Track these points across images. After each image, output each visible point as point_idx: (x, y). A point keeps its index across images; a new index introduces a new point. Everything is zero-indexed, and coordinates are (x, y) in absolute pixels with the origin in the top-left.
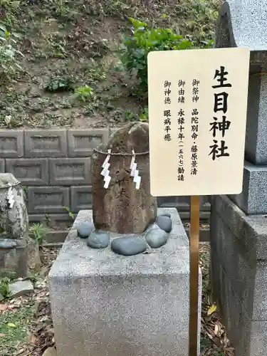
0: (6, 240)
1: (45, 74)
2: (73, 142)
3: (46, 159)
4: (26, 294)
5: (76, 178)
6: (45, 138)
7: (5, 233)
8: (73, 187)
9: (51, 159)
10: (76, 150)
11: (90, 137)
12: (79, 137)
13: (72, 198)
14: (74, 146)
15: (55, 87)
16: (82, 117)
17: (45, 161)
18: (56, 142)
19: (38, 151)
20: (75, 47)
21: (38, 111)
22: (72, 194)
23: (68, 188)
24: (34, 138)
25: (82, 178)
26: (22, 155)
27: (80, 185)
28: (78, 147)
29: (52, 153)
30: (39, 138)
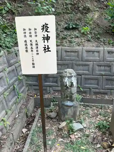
0: (69, 102)
1: (62, 21)
2: (85, 54)
3: (71, 62)
4: (81, 130)
5: (85, 72)
6: (71, 52)
7: (68, 98)
8: (83, 76)
9: (73, 62)
10: (86, 58)
11: (93, 52)
12: (88, 51)
13: (82, 81)
14: (85, 56)
15: (71, 27)
16: (86, 42)
17: (70, 63)
18: (76, 54)
19: (67, 58)
20: (74, 8)
21: (65, 38)
22: (82, 79)
23: (80, 76)
24: (66, 51)
25: (88, 72)
26: (60, 59)
27: (86, 75)
28: (87, 57)
29: (75, 59)
30: (69, 51)
